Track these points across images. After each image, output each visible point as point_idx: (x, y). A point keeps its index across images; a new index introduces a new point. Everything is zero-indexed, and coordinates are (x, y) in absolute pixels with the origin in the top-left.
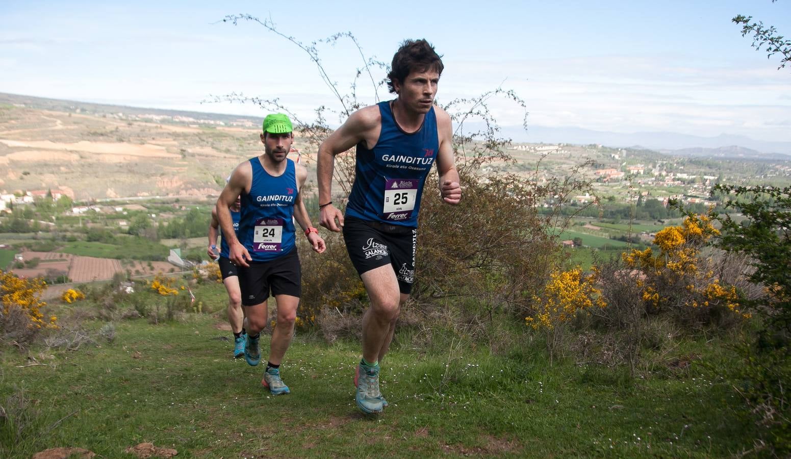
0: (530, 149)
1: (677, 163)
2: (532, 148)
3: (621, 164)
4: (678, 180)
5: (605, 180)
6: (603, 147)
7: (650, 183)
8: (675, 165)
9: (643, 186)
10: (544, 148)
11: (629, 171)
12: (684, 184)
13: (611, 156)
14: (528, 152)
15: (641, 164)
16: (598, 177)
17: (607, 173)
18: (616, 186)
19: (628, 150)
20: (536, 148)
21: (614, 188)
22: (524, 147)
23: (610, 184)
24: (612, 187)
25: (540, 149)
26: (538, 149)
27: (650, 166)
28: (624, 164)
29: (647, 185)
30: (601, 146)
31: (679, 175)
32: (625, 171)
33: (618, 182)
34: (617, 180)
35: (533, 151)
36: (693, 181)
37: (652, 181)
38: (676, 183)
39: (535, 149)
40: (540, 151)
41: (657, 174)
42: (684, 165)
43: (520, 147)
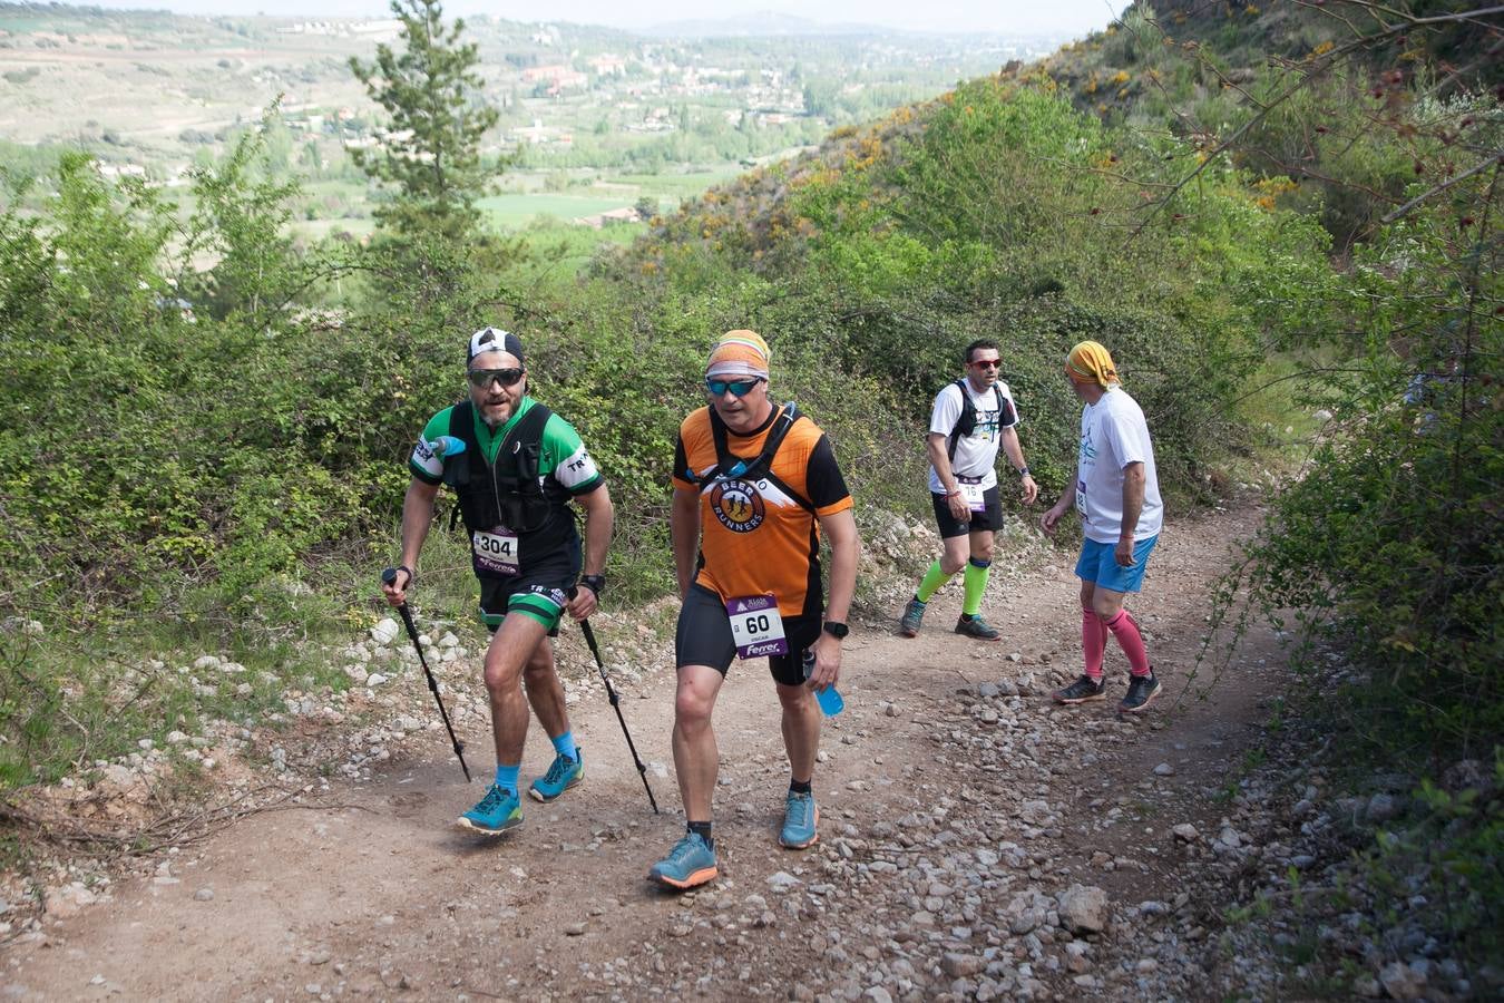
0: (337, 29)
1: (687, 47)
2: (342, 26)
3: (569, 54)
4: (711, 80)
5: (551, 90)
6: (503, 20)
7: (655, 91)
8: (682, 51)
9: (643, 98)
10: (371, 27)
11: (594, 69)
12: (729, 87)
13: (531, 39)
14: (334, 37)
15: (610, 52)
16: (532, 87)
17: (548, 75)
18: (584, 102)
19: (560, 26)
20: (352, 25)
21: (585, 107)
22: (318, 25)
23: (569, 99)
24: (578, 104)
25: (361, 28)
26: (357, 29)
27: (633, 57)
28: (575, 54)
29: (651, 97)
30: (496, 19)
31: (705, 72)
32: (585, 70)
33: (582, 93)
34: (577, 91)
35: (345, 34)
36: (744, 82)
37: (656, 86)
38: (712, 87)
39: (348, 29)
40: (363, 33)
41: (657, 70)
42: (700, 50)
43: (308, 26)
